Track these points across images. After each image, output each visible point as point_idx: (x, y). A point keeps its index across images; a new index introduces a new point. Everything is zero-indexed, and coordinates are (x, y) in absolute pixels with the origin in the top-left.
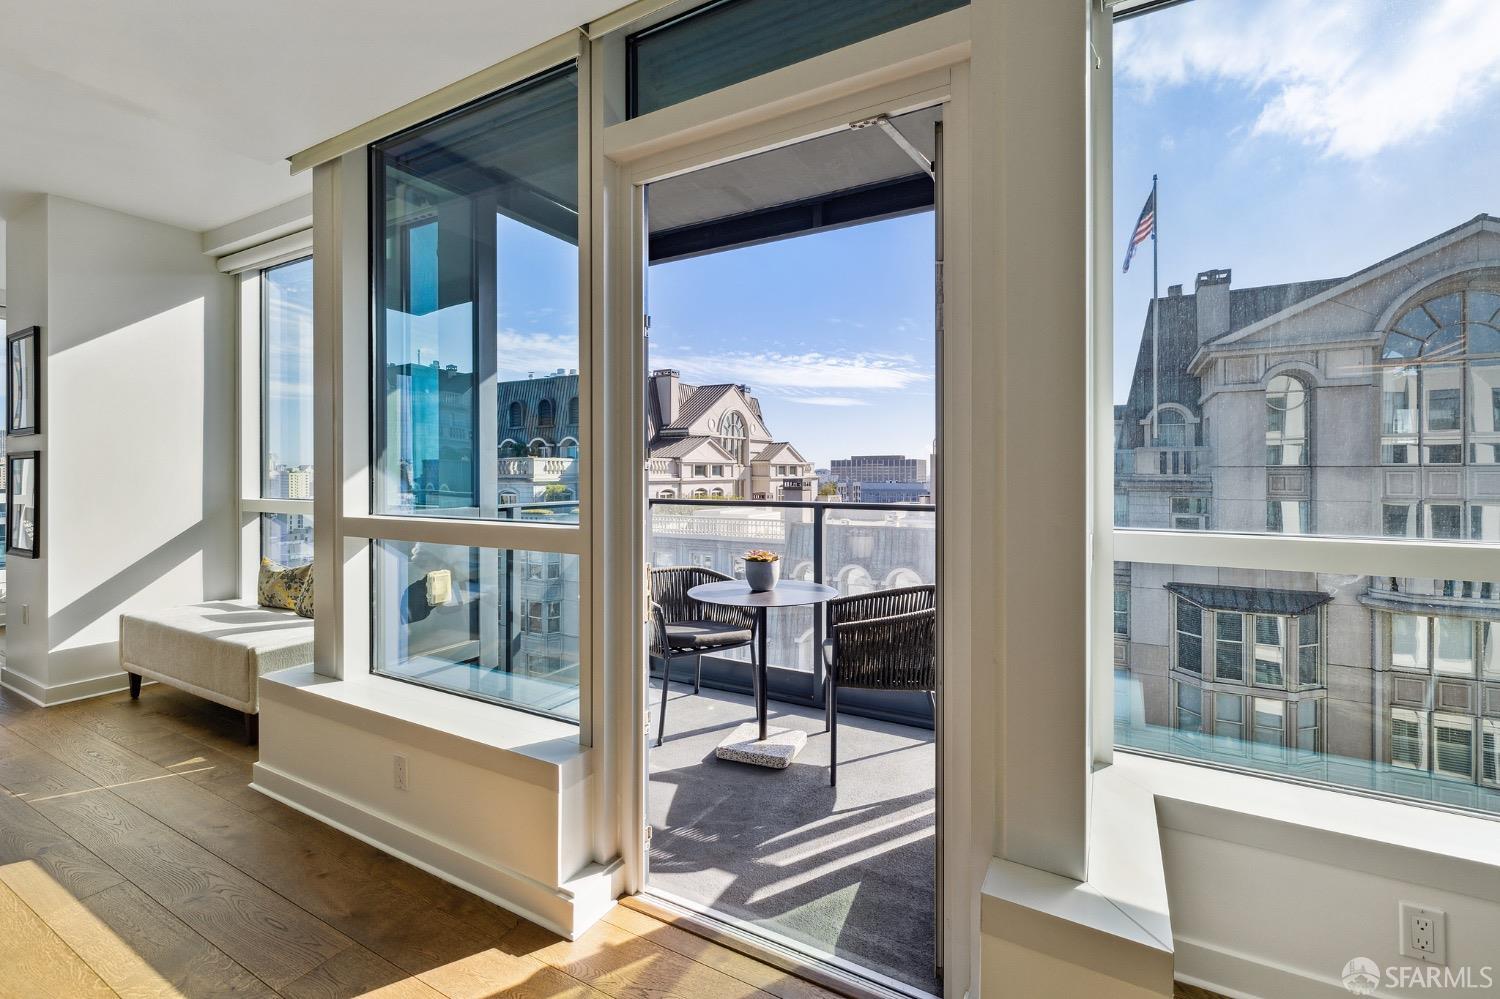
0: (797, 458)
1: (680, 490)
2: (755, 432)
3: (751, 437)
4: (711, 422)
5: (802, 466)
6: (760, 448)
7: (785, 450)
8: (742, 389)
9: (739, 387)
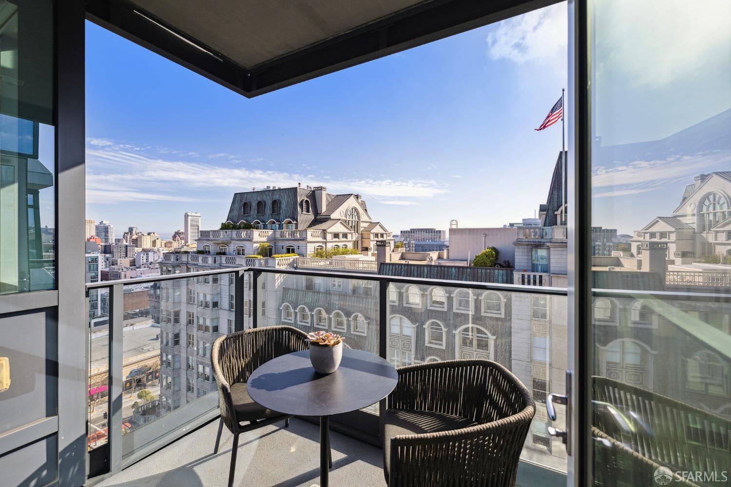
0: (384, 230)
1: (326, 246)
2: (364, 217)
3: (361, 220)
4: (342, 213)
5: (386, 234)
6: (366, 225)
7: (378, 226)
8: (357, 197)
9: (356, 196)
